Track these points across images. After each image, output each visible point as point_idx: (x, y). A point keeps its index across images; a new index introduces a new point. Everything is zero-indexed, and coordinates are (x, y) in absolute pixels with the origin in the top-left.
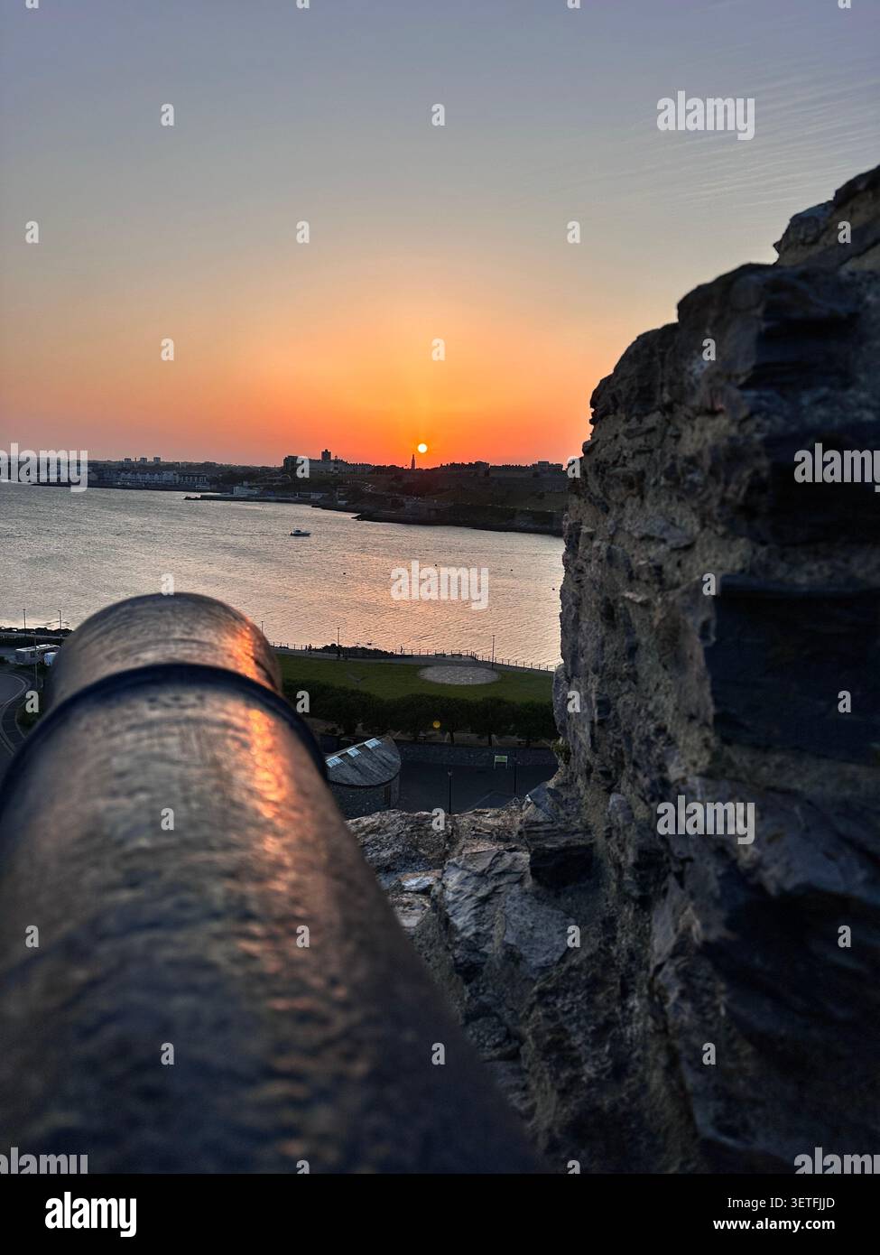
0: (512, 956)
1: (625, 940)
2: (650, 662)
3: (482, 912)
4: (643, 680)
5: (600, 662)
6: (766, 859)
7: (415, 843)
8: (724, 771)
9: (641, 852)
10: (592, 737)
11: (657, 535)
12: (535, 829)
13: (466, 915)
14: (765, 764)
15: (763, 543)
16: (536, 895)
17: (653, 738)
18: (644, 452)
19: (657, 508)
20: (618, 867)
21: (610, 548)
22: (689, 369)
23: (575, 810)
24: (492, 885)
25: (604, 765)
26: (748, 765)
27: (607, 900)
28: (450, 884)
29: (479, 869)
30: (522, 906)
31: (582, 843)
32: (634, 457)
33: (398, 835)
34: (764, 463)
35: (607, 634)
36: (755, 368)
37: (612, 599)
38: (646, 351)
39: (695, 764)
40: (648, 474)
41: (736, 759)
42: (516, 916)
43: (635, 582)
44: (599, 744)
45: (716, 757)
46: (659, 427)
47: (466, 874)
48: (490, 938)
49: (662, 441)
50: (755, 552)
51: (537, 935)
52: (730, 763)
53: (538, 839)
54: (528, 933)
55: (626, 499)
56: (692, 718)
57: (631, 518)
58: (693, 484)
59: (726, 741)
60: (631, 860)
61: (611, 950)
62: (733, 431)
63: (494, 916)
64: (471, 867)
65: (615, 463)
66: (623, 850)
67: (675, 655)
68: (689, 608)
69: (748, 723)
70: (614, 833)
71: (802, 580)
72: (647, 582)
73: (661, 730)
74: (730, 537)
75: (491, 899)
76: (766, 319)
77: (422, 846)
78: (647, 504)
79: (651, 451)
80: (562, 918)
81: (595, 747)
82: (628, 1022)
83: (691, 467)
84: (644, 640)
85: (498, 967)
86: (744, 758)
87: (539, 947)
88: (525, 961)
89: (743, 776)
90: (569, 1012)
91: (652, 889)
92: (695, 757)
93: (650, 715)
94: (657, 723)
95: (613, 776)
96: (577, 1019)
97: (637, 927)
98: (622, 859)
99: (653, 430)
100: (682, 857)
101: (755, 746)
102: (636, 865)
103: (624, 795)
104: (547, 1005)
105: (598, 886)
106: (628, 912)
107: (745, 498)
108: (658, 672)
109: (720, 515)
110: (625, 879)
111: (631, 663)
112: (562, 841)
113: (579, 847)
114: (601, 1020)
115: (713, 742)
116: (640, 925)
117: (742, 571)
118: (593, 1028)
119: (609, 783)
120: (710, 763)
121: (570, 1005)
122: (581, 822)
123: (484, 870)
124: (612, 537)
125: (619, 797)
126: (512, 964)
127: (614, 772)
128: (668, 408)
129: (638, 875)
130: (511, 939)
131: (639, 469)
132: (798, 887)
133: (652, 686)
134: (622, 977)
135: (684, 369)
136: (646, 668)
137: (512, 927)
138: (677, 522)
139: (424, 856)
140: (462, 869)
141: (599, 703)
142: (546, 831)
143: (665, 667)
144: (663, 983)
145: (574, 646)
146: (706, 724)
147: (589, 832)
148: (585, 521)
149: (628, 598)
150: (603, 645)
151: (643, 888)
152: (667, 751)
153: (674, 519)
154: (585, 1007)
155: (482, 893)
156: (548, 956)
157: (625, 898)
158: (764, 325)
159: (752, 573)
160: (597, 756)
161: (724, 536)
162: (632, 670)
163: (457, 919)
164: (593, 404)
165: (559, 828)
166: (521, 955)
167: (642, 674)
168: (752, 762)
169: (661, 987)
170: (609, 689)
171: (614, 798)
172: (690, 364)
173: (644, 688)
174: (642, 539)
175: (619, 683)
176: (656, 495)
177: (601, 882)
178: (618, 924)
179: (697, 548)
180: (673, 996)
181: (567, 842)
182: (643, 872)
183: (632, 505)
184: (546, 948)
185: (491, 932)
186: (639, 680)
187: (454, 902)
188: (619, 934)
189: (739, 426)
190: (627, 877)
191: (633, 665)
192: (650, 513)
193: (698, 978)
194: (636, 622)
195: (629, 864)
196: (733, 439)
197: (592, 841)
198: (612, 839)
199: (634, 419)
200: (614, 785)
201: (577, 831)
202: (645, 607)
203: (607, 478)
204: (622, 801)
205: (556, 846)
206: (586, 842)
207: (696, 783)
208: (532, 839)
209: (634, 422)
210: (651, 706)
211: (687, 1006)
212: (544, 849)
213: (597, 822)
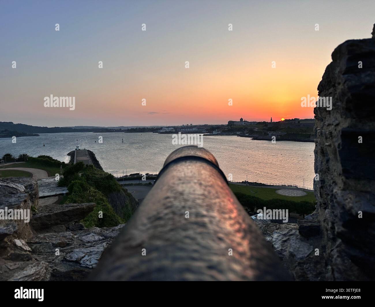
0: (292, 255)
1: (328, 251)
2: (332, 163)
3: (284, 244)
6: (354, 207)
7: (266, 230)
8: (348, 188)
9: (333, 223)
10: (320, 193)
11: (331, 123)
12: (301, 221)
13: (278, 244)
14: (359, 184)
15: (354, 118)
16: (301, 239)
17: (331, 184)
20: (327, 230)
21: (321, 131)
24: (287, 238)
25: (324, 201)
27: (324, 241)
28: (274, 237)
29: (284, 233)
30: (296, 242)
31: (316, 225)
33: (261, 227)
34: (349, 94)
35: (323, 159)
36: (346, 68)
37: (323, 147)
39: (340, 187)
41: (350, 183)
42: (294, 244)
43: (327, 139)
45: (345, 183)
46: (333, 92)
47: (279, 234)
48: (286, 251)
49: (334, 96)
50: (352, 121)
51: (300, 249)
52: (349, 185)
53: (302, 223)
54: (297, 249)
55: (326, 116)
56: (340, 175)
57: (327, 121)
58: (338, 105)
60: (330, 226)
61: (324, 255)
62: (343, 87)
63: (287, 245)
64: (281, 233)
66: (328, 225)
69: (352, 172)
70: (326, 221)
71: (367, 128)
72: (329, 138)
73: (334, 182)
74: (346, 118)
75: (287, 241)
76: (348, 55)
77: (268, 231)
78: (331, 115)
80: (308, 246)
81: (321, 196)
82: (327, 273)
84: (331, 157)
85: (288, 258)
86: (353, 183)
87: (300, 252)
88: (296, 256)
89: (353, 188)
90: (308, 268)
93: (332, 179)
94: (334, 180)
95: (327, 204)
96: (309, 270)
98: (328, 227)
99: (331, 93)
101: (356, 179)
102: (331, 228)
104: (301, 266)
106: (330, 243)
109: (343, 112)
112: (310, 224)
114: (318, 271)
117: (348, 127)
118: (315, 273)
119: (325, 206)
120: (344, 186)
121: (308, 267)
122: (317, 220)
123: (285, 234)
125: (328, 210)
126: (292, 257)
127: (327, 202)
128: (334, 86)
129: (332, 231)
130: (291, 250)
133: (333, 170)
134: (326, 260)
136: (331, 165)
137: (292, 247)
138: (338, 119)
139: (269, 233)
140: (279, 233)
141: (321, 181)
142: (305, 221)
145: (317, 167)
146: (342, 175)
147: (319, 222)
148: (318, 126)
149: (326, 145)
151: (333, 235)
152: (334, 187)
154: (313, 268)
155: (285, 239)
156: (303, 255)
157: (329, 239)
158: (348, 57)
159: (351, 127)
160: (322, 199)
162: (327, 167)
163: (276, 245)
164: (318, 89)
166: (294, 254)
167: (330, 168)
168: (355, 184)
169: (332, 255)
170: (324, 176)
171: (327, 211)
173: (331, 172)
174: (328, 125)
175: (327, 174)
176: (333, 113)
177: (323, 236)
178: (327, 247)
179: (340, 124)
180: (335, 257)
181: (312, 224)
182: (334, 230)
183: (327, 117)
184: (303, 253)
185: (286, 249)
187: (275, 241)
188: (327, 250)
189: (343, 85)
190: (329, 232)
191: (328, 165)
192: (331, 118)
194: (329, 152)
195: (330, 228)
196: (342, 89)
197: (320, 225)
198: (325, 222)
199: (327, 91)
200: (326, 207)
201: (315, 222)
202: (330, 146)
203: (321, 111)
204: (329, 211)
205: (307, 225)
206: (318, 224)
207: (339, 192)
208: (299, 223)
209: (327, 92)
210: (332, 176)
211: (339, 259)
212: (303, 226)
213: (322, 219)
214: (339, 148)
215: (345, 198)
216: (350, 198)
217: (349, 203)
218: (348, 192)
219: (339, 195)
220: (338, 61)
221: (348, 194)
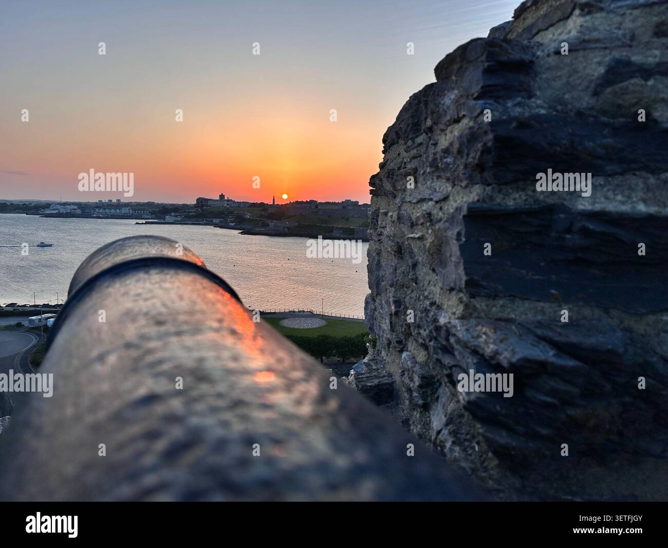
1: (416, 430)
2: (424, 270)
4: (421, 281)
5: (394, 279)
6: (500, 350)
8: (471, 314)
9: (423, 377)
10: (391, 323)
11: (427, 197)
12: (361, 376)
14: (494, 306)
15: (489, 185)
17: (429, 308)
18: (417, 157)
19: (425, 186)
20: (409, 390)
21: (399, 213)
22: (442, 102)
23: (382, 366)
25: (398, 338)
26: (485, 308)
27: (403, 411)
31: (387, 381)
32: (410, 161)
34: (490, 136)
35: (398, 263)
36: (482, 87)
37: (401, 242)
38: (416, 102)
39: (454, 314)
40: (419, 169)
41: (478, 306)
43: (415, 227)
44: (395, 326)
45: (467, 306)
46: (424, 142)
49: (426, 150)
50: (485, 190)
52: (475, 309)
53: (362, 381)
56: (452, 290)
57: (410, 195)
58: (447, 164)
59: (472, 296)
60: (417, 384)
62: (471, 124)
65: (399, 168)
66: (411, 379)
67: (440, 260)
68: (449, 228)
69: (484, 284)
70: (406, 373)
71: (511, 203)
72: (422, 224)
73: (433, 304)
74: (470, 185)
76: (487, 61)
79: (420, 156)
81: (393, 329)
83: (446, 155)
84: (420, 259)
86: (483, 304)
89: (483, 315)
91: (429, 399)
92: (454, 310)
93: (426, 298)
94: (431, 300)
95: (404, 342)
97: (422, 421)
98: (411, 385)
99: (421, 144)
100: (450, 365)
101: (488, 296)
102: (420, 386)
103: (410, 352)
105: (397, 404)
106: (416, 414)
107: (479, 159)
108: (429, 275)
109: (464, 174)
110: (413, 395)
111: (414, 273)
112: (376, 381)
113: (386, 384)
115: (465, 299)
116: (424, 419)
117: (478, 201)
119: (402, 346)
120: (463, 311)
122: (386, 372)
124: (400, 207)
125: (408, 353)
127: (404, 340)
128: (430, 130)
129: (421, 392)
131: (414, 167)
132: (519, 360)
133: (426, 284)
135: (440, 103)
136: (422, 274)
138: (437, 190)
141: (395, 302)
142: (367, 377)
143: (434, 270)
144: (442, 439)
145: (377, 278)
146: (460, 291)
147: (391, 376)
148: (382, 207)
149: (411, 237)
150: (396, 270)
151: (424, 399)
152: (438, 312)
153: (436, 189)
157: (414, 406)
158: (486, 64)
159: (484, 201)
160: (394, 334)
161: (466, 187)
162: (414, 276)
164: (384, 141)
165: (375, 375)
167: (420, 278)
168: (487, 306)
169: (441, 441)
170: (400, 294)
171: (404, 355)
172: (443, 99)
173: (422, 285)
174: (418, 202)
175: (406, 289)
176: (424, 179)
177: (399, 402)
178: (411, 422)
179: (451, 198)
180: (449, 445)
181: (380, 382)
182: (424, 390)
186: (419, 281)
188: (412, 427)
189: (475, 120)
190: (415, 394)
191: (415, 274)
192: (421, 189)
193: (462, 434)
194: (416, 250)
195: (416, 387)
196: (471, 128)
197: (393, 380)
198: (405, 376)
199: (410, 141)
200: (404, 347)
201: (384, 376)
202: (421, 239)
203: (395, 177)
204: (410, 355)
205: (373, 384)
206: (390, 381)
207: (456, 322)
208: (359, 382)
209: (410, 143)
210: (426, 294)
211: (457, 448)
212: (367, 386)
213: (395, 370)
214: (458, 239)
215: (475, 334)
216: (485, 333)
217: (486, 343)
218: (473, 321)
219: (459, 328)
220: (454, 78)
221: (477, 325)
